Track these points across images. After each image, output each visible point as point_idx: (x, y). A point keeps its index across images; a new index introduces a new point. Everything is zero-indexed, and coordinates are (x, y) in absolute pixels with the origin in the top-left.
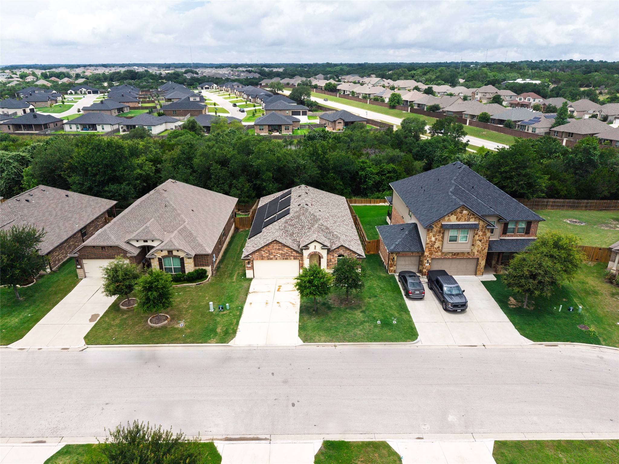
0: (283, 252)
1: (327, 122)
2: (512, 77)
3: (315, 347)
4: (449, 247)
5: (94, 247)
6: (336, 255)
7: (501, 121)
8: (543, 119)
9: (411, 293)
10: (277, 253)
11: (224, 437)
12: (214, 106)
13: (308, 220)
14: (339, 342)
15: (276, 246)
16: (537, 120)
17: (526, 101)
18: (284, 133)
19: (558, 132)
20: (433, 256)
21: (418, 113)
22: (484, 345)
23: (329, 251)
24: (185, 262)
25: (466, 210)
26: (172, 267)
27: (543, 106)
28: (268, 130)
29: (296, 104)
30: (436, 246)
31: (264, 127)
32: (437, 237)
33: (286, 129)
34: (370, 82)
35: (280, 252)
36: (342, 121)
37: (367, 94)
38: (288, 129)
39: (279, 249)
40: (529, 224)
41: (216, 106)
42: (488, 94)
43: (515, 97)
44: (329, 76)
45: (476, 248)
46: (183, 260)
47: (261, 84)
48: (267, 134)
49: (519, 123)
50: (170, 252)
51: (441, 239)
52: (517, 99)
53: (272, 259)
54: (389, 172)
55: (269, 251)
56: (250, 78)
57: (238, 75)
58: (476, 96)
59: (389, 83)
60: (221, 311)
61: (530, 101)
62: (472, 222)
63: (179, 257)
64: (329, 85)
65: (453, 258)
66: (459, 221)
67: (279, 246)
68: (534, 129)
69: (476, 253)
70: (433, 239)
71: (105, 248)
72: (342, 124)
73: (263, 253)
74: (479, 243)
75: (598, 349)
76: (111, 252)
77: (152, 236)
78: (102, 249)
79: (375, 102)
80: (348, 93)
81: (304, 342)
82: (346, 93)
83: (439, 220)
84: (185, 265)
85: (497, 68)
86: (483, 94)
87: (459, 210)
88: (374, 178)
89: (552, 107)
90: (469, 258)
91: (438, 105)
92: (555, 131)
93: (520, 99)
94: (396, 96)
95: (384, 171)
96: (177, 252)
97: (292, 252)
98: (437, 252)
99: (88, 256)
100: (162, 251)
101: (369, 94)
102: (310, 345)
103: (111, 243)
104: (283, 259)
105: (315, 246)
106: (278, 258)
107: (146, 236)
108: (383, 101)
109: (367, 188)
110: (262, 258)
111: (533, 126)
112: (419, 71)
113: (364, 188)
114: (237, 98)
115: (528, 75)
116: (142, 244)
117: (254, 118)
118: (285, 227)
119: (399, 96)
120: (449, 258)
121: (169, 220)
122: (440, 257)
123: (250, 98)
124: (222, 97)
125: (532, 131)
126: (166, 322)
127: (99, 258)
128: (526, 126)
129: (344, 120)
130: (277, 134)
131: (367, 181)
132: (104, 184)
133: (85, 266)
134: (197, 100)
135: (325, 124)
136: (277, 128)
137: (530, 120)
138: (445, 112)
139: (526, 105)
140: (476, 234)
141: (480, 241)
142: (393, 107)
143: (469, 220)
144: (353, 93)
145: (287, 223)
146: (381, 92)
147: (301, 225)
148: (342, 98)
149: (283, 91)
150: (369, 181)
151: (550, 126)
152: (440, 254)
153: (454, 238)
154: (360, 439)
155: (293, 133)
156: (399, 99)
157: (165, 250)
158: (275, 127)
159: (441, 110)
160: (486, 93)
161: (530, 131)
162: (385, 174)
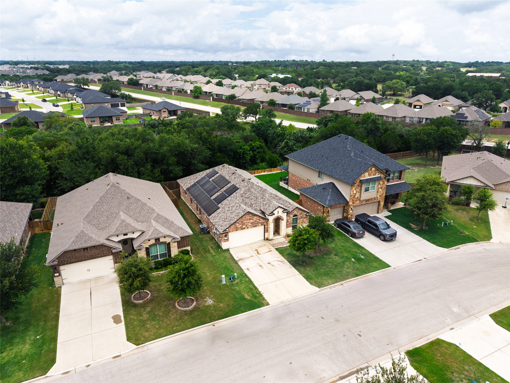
0: (253, 221)
1: (152, 111)
2: (269, 73)
3: (329, 289)
4: (365, 196)
5: (75, 250)
6: (292, 216)
7: (284, 105)
8: (312, 102)
9: (357, 234)
10: (248, 223)
11: (338, 377)
12: (22, 102)
13: (258, 192)
14: (343, 281)
15: (248, 217)
16: (308, 103)
17: (290, 89)
18: (116, 123)
19: (324, 111)
20: (355, 205)
21: (220, 102)
22: (425, 258)
23: (288, 213)
24: (171, 246)
25: (374, 167)
26: (159, 253)
27: (303, 93)
28: (99, 122)
29: (109, 97)
30: (356, 197)
31: (95, 119)
32: (357, 190)
33: (117, 120)
34: (164, 77)
35: (251, 221)
36: (166, 110)
37: (169, 87)
38: (119, 120)
39: (250, 219)
40: (401, 172)
41: (25, 102)
42: (262, 86)
43: (282, 87)
44: (123, 72)
45: (379, 194)
46: (170, 245)
47: (56, 80)
48: (99, 125)
49: (297, 106)
50: (157, 240)
51: (359, 191)
52: (283, 88)
53: (244, 228)
54: (258, 148)
55: (242, 222)
56: (40, 75)
57: (24, 72)
58: (254, 87)
59: (181, 78)
60: (232, 281)
61: (294, 90)
62: (377, 175)
63: (166, 242)
64: (132, 81)
65: (366, 204)
66: (370, 176)
67: (250, 216)
68: (308, 109)
69: (379, 197)
70: (355, 192)
71: (87, 250)
72: (167, 112)
73: (237, 224)
74: (380, 190)
75: (479, 245)
76: (94, 251)
77: (133, 228)
78: (84, 251)
79: (179, 94)
80: (151, 86)
81: (320, 288)
82: (149, 87)
83: (358, 178)
84: (171, 249)
85: (254, 66)
86: (259, 85)
87: (370, 168)
88: (249, 154)
89: (313, 93)
90: (375, 202)
91: (234, 95)
92: (322, 110)
93: (286, 89)
94: (198, 89)
95: (254, 148)
96: (164, 238)
97: (259, 220)
98: (357, 201)
99: (68, 261)
100: (149, 240)
101: (172, 87)
102: (325, 289)
103: (94, 242)
104: (253, 227)
105: (278, 211)
106: (249, 227)
107: (126, 229)
108: (186, 92)
109: (246, 162)
110: (237, 229)
111: (307, 107)
112: (200, 68)
113: (243, 163)
114: (43, 94)
115: (278, 70)
116: (122, 237)
117: (73, 112)
118: (243, 200)
119: (200, 88)
120: (364, 204)
121: (137, 211)
122: (358, 204)
123: (59, 93)
124: (25, 93)
125: (307, 111)
126: (195, 303)
127: (81, 261)
128: (302, 108)
129: (167, 109)
130: (109, 124)
131: (245, 157)
132: (13, 187)
133: (62, 272)
134: (2, 97)
135: (149, 113)
136: (107, 119)
137: (304, 103)
138: (240, 100)
139: (291, 92)
140: (379, 184)
141: (381, 188)
142: (197, 97)
143: (375, 175)
144: (156, 86)
145: (243, 196)
146: (181, 85)
147: (254, 197)
148: (147, 91)
149: (89, 86)
150: (247, 156)
151: (317, 107)
152: (358, 202)
153: (367, 189)
154: (422, 343)
155: (124, 123)
156: (200, 91)
157: (152, 239)
158: (105, 118)
159: (237, 99)
160: (261, 84)
161: (306, 111)
162: (255, 150)
